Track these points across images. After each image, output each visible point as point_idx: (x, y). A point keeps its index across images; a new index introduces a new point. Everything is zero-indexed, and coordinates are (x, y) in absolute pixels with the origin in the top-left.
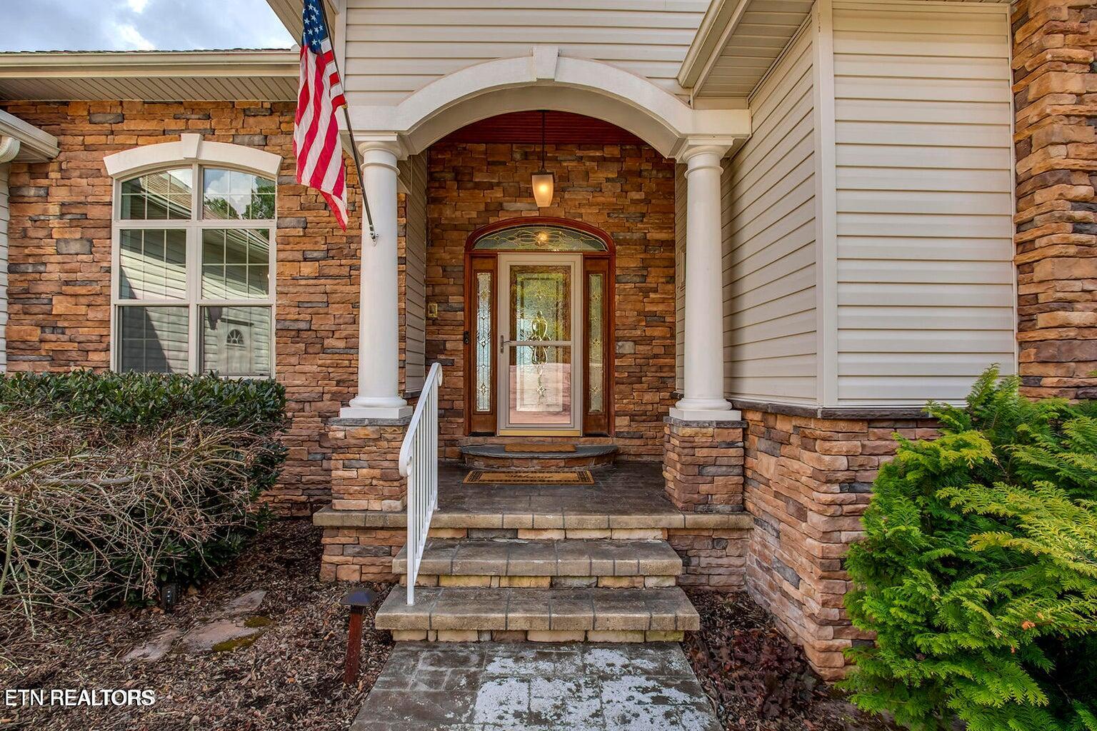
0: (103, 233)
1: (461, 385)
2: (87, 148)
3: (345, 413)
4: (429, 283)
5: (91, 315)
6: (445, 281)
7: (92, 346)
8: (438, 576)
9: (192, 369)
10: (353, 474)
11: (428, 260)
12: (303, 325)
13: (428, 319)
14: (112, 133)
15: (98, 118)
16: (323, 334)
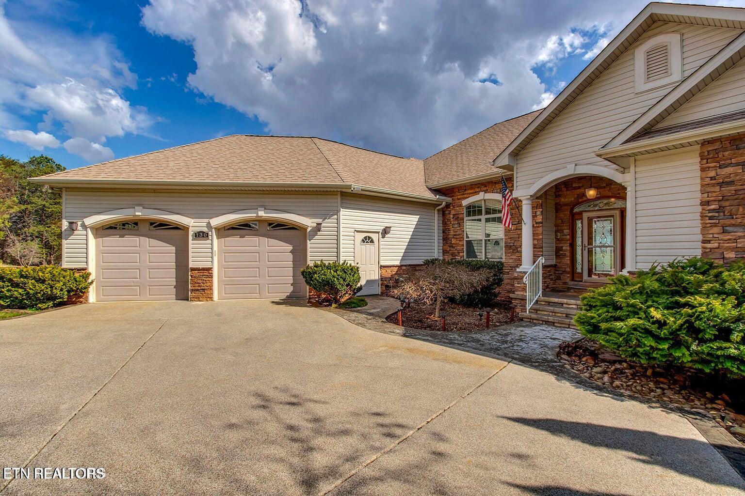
0: (462, 221)
1: (569, 262)
2: (458, 199)
3: (518, 270)
4: (556, 226)
5: (460, 243)
6: (562, 225)
7: (460, 251)
8: (537, 310)
9: (484, 259)
10: (520, 285)
11: (556, 217)
12: (512, 244)
13: (556, 239)
14: (463, 194)
15: (460, 191)
16: (517, 247)
